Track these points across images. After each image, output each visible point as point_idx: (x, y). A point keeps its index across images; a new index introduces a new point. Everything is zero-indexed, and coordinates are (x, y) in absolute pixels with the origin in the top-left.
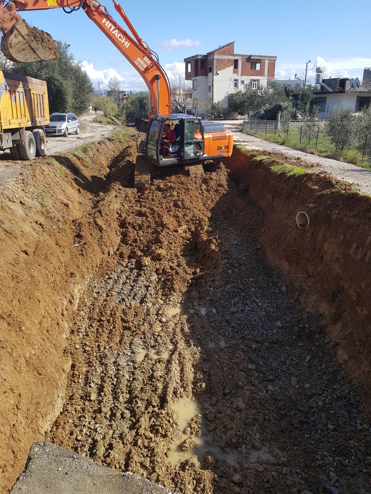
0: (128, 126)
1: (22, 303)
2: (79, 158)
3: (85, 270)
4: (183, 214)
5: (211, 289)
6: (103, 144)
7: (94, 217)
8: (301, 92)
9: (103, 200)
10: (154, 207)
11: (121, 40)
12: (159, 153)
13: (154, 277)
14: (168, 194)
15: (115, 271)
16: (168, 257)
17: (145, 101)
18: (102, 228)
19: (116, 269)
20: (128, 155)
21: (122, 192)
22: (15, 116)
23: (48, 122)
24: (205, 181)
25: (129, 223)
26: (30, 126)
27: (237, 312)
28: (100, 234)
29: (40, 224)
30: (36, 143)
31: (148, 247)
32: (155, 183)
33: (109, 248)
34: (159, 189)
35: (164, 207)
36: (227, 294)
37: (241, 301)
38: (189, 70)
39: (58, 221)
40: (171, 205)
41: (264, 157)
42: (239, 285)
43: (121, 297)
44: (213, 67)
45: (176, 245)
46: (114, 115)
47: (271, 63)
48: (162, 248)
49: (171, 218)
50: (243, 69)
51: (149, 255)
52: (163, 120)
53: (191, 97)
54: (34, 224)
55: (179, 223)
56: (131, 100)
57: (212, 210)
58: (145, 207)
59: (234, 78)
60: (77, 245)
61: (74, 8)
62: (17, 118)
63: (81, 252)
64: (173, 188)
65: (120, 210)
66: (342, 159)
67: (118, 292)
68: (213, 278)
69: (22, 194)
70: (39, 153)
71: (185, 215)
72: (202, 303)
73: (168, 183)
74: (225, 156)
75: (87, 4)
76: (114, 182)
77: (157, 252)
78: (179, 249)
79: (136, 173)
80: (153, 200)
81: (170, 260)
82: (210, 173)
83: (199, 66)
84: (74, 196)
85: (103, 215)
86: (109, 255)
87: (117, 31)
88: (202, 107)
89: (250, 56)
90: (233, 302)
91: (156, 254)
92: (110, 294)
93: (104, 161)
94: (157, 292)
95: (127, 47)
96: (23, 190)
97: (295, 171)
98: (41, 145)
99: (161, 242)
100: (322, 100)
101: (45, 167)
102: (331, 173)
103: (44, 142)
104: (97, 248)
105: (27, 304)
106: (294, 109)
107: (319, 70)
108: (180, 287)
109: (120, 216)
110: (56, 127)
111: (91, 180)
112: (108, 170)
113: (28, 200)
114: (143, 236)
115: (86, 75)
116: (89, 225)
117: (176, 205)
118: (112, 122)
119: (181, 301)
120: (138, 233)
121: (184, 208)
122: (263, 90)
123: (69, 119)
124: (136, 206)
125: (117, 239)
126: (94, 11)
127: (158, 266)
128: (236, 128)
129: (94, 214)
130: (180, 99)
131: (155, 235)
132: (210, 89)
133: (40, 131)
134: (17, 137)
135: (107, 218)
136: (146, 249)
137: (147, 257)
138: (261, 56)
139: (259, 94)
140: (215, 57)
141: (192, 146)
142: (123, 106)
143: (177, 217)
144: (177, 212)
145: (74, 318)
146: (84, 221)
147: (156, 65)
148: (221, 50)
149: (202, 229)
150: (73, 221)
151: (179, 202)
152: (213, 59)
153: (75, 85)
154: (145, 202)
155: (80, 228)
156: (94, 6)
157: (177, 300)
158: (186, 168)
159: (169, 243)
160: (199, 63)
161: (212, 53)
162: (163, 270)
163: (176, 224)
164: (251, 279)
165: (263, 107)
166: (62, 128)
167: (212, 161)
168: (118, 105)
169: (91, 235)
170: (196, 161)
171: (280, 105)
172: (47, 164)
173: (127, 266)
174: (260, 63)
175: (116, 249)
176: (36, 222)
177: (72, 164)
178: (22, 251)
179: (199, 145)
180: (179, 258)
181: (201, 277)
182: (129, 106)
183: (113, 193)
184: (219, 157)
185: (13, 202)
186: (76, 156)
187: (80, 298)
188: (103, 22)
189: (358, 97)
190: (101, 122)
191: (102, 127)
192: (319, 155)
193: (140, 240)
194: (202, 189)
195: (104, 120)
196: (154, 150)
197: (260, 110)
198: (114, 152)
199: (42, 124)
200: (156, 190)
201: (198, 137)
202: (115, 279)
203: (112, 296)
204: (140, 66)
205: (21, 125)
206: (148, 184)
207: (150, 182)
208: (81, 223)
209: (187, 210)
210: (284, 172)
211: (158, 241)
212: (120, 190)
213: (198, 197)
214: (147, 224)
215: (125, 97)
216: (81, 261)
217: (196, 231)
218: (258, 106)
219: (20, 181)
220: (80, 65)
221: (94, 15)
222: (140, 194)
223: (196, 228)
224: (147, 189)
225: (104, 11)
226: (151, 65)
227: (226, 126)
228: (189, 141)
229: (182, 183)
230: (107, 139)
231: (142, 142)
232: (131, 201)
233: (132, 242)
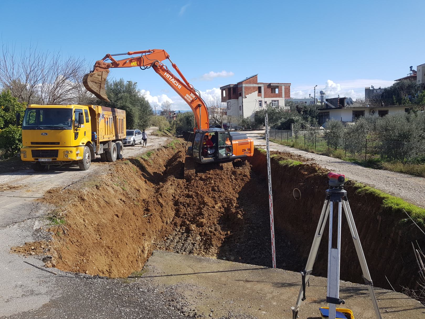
0: (178, 137)
1: (117, 243)
2: (144, 160)
3: (151, 233)
4: (218, 195)
5: (238, 244)
6: (160, 150)
7: (157, 198)
8: (309, 109)
9: (163, 187)
10: (198, 192)
11: (176, 84)
12: (201, 154)
13: (199, 238)
14: (208, 183)
15: (171, 235)
16: (208, 225)
17: (190, 118)
18: (163, 205)
19: (172, 233)
20: (179, 158)
21: (175, 181)
22: (107, 133)
23: (125, 137)
24: (234, 173)
25: (181, 203)
26: (115, 139)
27: (256, 258)
28: (161, 209)
29: (123, 201)
30: (118, 150)
31: (194, 218)
32: (199, 175)
33: (167, 219)
34: (201, 179)
35: (205, 191)
36: (249, 247)
37: (259, 252)
38: (224, 95)
39: (134, 200)
40: (210, 190)
41: (275, 155)
42: (257, 241)
43: (175, 250)
44: (242, 92)
45: (213, 217)
46: (166, 129)
47: (287, 88)
48: (204, 219)
49: (210, 199)
50: (265, 93)
51: (195, 223)
52: (204, 133)
53: (226, 115)
54: (120, 200)
55: (215, 202)
56: (180, 118)
57: (239, 193)
58: (192, 192)
59: (258, 100)
60: (146, 216)
61: (147, 67)
62: (108, 134)
63: (148, 221)
64: (211, 178)
65: (174, 193)
66: (332, 155)
67: (173, 248)
68: (239, 237)
69: (111, 182)
70: (119, 157)
71: (220, 196)
72: (231, 253)
73: (208, 175)
74: (248, 156)
75: (155, 65)
76: (170, 176)
77: (200, 221)
78: (215, 220)
79: (185, 168)
80: (197, 187)
81: (210, 227)
82: (238, 168)
83: (232, 92)
84: (142, 185)
85: (163, 196)
86: (167, 224)
87: (173, 79)
88: (235, 122)
89: (270, 84)
90: (253, 252)
91: (199, 222)
92: (168, 248)
93: (162, 162)
94: (200, 247)
95: (180, 88)
96: (111, 180)
97: (294, 163)
98: (120, 151)
99: (203, 215)
100: (326, 114)
101: (123, 166)
102: (319, 164)
103: (122, 150)
104: (159, 218)
105: (120, 245)
106: (304, 121)
107: (322, 93)
108: (216, 243)
109: (174, 197)
110: (126, 140)
111: (153, 175)
112: (165, 168)
113: (115, 186)
114: (190, 211)
115: (148, 103)
116: (154, 203)
117: (213, 190)
118: (165, 134)
119: (217, 252)
120: (186, 209)
121: (219, 192)
122: (280, 108)
123: (136, 133)
124: (185, 191)
125: (173, 213)
126: (160, 69)
127: (201, 231)
128: (260, 136)
129: (157, 196)
130: (218, 116)
131: (199, 210)
132: (241, 108)
133: (120, 142)
134: (106, 146)
135: (166, 199)
136: (192, 220)
137: (193, 224)
138: (279, 83)
139: (276, 111)
140: (243, 86)
141: (224, 149)
142: (174, 123)
143: (214, 198)
144: (214, 195)
145: (145, 261)
146: (150, 200)
147: (199, 98)
148: (247, 81)
149: (232, 205)
150: (143, 200)
151: (215, 187)
152: (242, 87)
153: (140, 110)
154: (192, 188)
155: (148, 205)
156: (159, 66)
157: (214, 252)
158: (221, 165)
159: (209, 215)
160: (232, 90)
161: (241, 83)
162: (204, 233)
163: (213, 202)
164: (266, 237)
165: (279, 121)
166: (131, 140)
167: (239, 159)
168: (170, 122)
169: (155, 209)
170: (227, 160)
171: (292, 119)
172: (125, 164)
173: (179, 231)
174: (278, 88)
175: (171, 221)
176: (121, 200)
177: (141, 164)
178: (115, 215)
179: (229, 149)
180: (216, 225)
181: (231, 236)
182: (179, 122)
183: (169, 183)
184: (244, 156)
185: (108, 186)
186: (143, 159)
187: (148, 250)
188: (165, 75)
189: (353, 111)
190: (157, 135)
191: (158, 138)
192: (317, 154)
193: (188, 214)
194: (232, 178)
195: (160, 133)
196: (197, 152)
197: (277, 123)
198: (168, 156)
199: (122, 138)
200: (199, 180)
201: (228, 143)
202: (171, 240)
203: (170, 249)
204: (188, 99)
205: (110, 139)
206: (194, 176)
207: (195, 175)
208: (148, 201)
209: (221, 193)
210: (287, 165)
211: (201, 214)
212: (174, 180)
213: (229, 184)
214: (193, 203)
215: (175, 115)
216: (148, 226)
217: (228, 207)
218: (277, 120)
219: (110, 175)
220: (144, 96)
221: (159, 71)
222: (188, 183)
223: (228, 205)
224: (193, 179)
225: (166, 69)
226: (195, 98)
227: (248, 135)
228: (222, 146)
229: (218, 175)
230: (163, 147)
231: (189, 148)
232: (181, 188)
233: (183, 215)
